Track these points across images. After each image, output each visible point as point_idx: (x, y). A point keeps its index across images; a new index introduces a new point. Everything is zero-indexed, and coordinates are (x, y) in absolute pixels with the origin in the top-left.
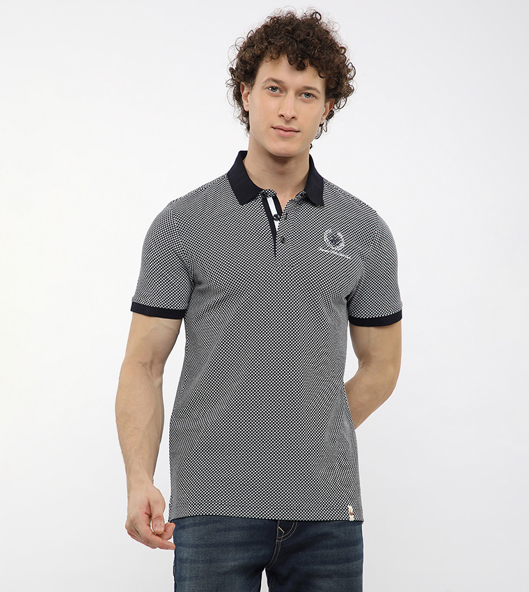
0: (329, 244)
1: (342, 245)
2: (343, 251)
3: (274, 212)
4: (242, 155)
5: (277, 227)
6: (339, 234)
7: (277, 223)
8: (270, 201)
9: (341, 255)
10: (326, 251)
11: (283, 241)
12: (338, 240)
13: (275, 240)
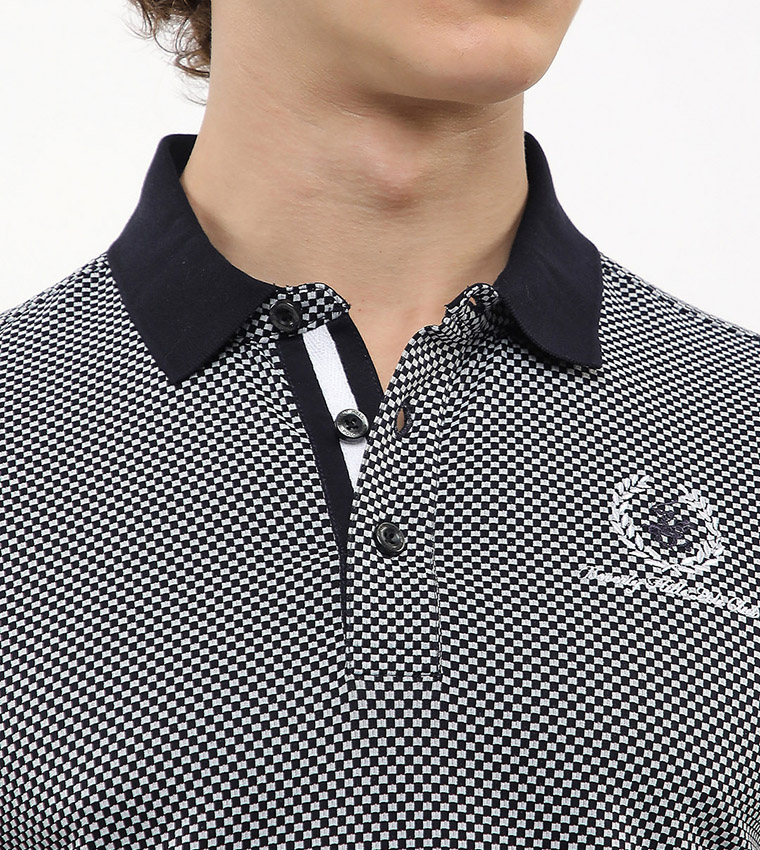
0: (640, 549)
1: (713, 550)
2: (714, 579)
3: (339, 397)
4: (176, 151)
5: (354, 474)
6: (693, 500)
7: (353, 456)
8: (320, 346)
9: (706, 597)
10: (624, 580)
11: (388, 544)
12: (684, 526)
13: (342, 538)
